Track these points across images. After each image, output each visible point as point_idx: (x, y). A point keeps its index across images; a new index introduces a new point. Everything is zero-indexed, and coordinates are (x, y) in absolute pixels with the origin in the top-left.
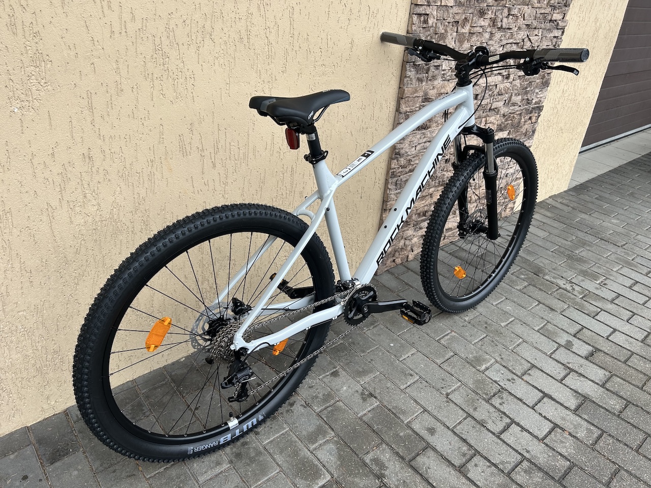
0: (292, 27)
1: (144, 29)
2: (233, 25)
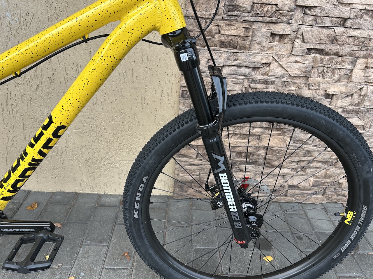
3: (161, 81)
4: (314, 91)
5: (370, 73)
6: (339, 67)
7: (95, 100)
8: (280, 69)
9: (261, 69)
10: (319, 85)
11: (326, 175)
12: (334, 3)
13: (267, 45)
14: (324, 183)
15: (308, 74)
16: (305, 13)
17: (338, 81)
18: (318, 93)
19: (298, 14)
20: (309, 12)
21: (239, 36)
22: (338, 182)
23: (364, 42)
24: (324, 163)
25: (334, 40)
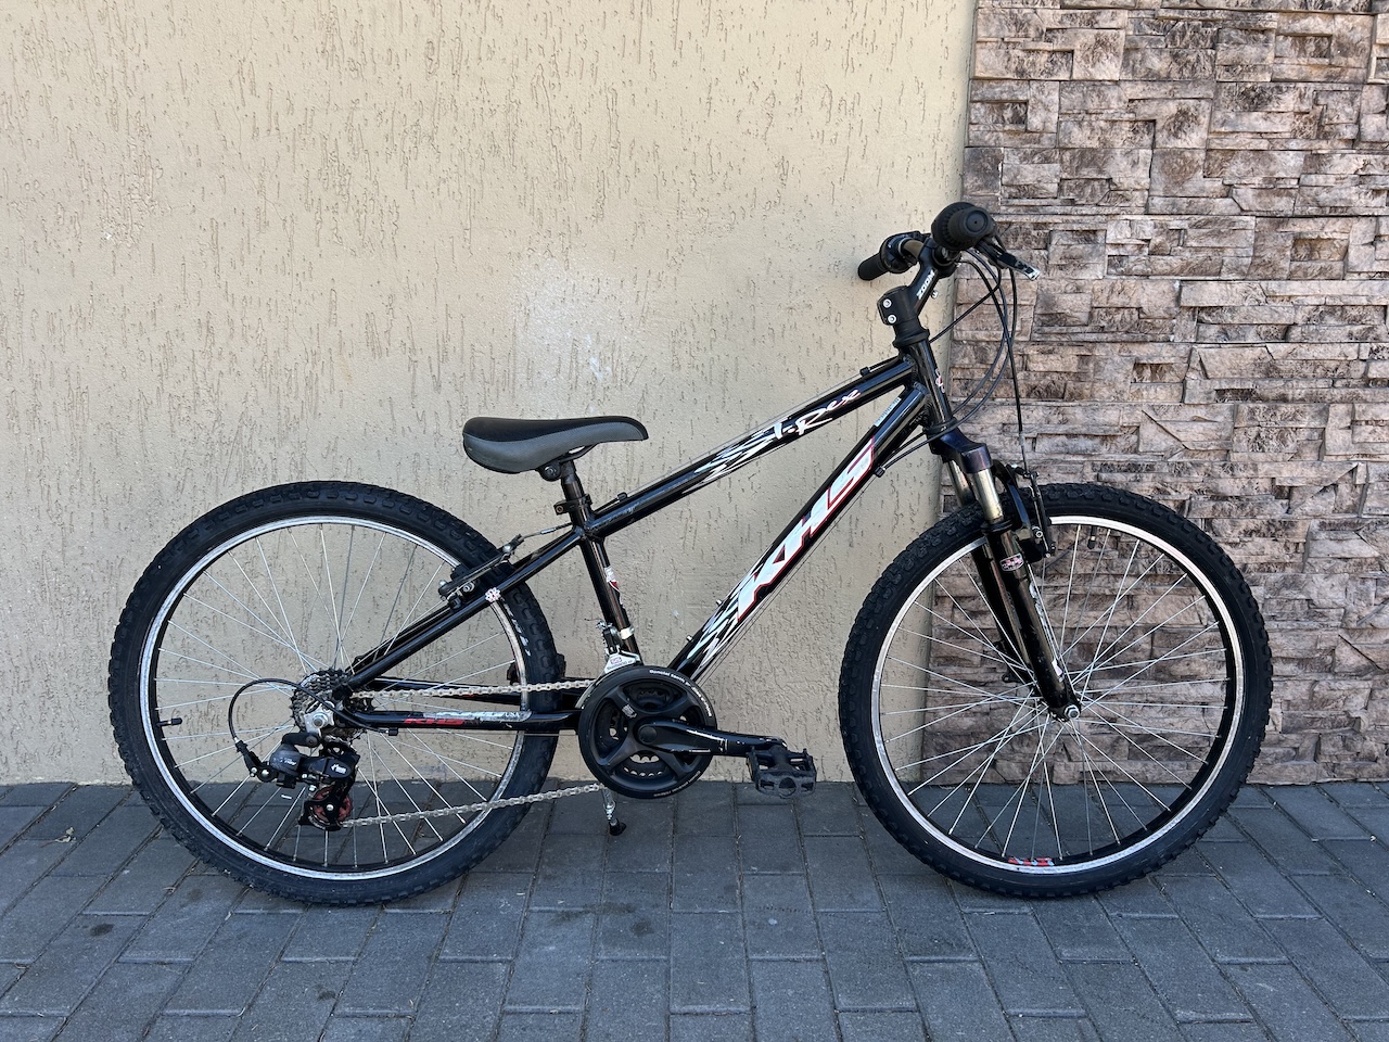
0: (613, 130)
1: (309, 125)
2: (476, 121)
3: (895, 480)
4: (1245, 482)
5: (1363, 434)
6: (1290, 424)
7: (746, 531)
8: (1164, 436)
9: (1118, 439)
10: (1256, 470)
11: (1313, 696)
12: (1257, 297)
13: (1128, 387)
14: (1313, 719)
15: (1227, 444)
16: (1200, 321)
17: (1297, 455)
18: (1256, 486)
19: (1186, 325)
20: (1209, 319)
21: (1069, 373)
22: (1349, 717)
23: (1336, 369)
24: (1302, 662)
25: (1270, 370)
